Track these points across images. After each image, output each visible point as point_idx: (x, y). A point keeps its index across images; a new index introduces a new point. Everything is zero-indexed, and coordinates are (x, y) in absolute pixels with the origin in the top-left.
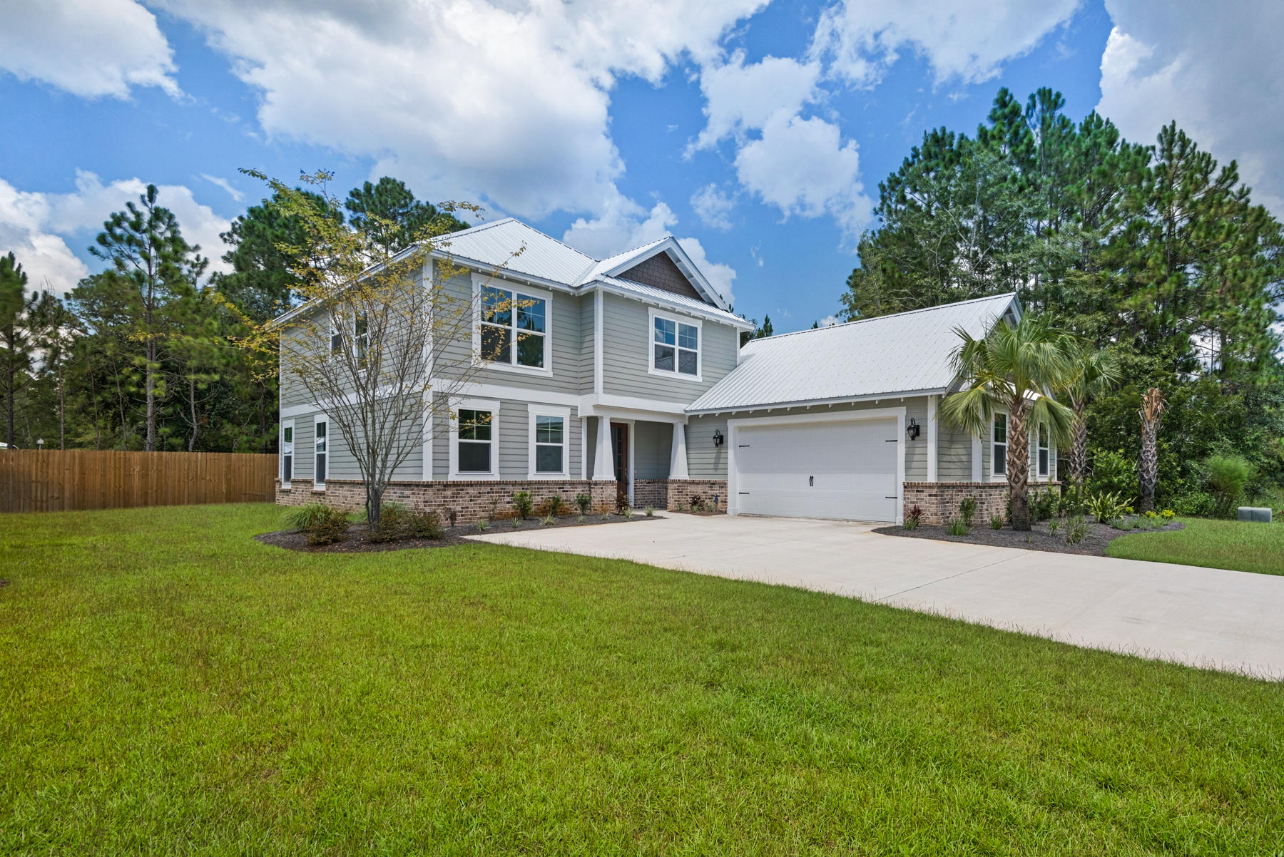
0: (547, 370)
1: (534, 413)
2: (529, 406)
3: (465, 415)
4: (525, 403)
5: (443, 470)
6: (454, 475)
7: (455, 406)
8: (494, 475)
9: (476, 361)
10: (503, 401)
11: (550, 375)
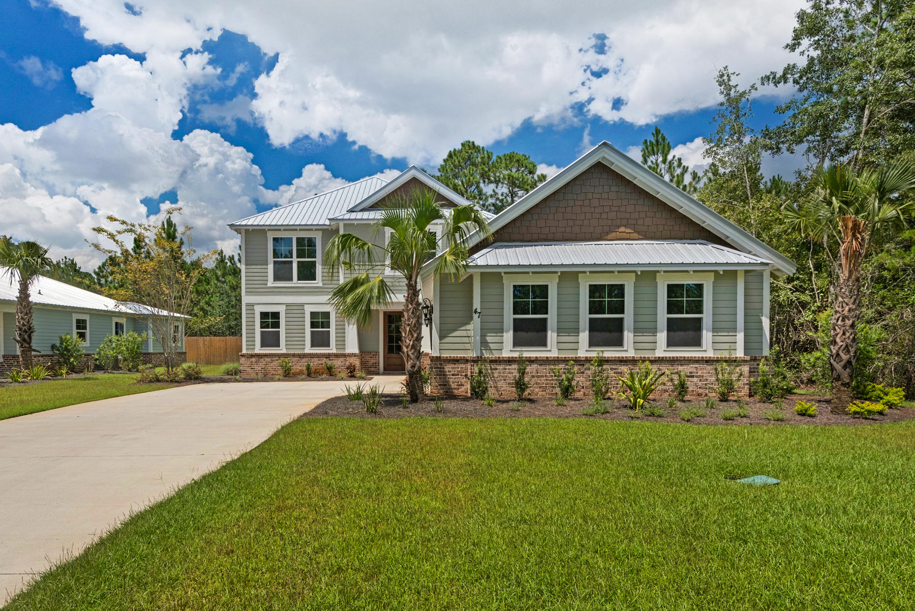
0: (318, 282)
1: (308, 310)
2: (305, 306)
3: (264, 315)
4: (303, 305)
5: (252, 347)
6: (258, 350)
7: (258, 310)
8: (282, 349)
9: (271, 283)
10: (287, 305)
11: (320, 284)
